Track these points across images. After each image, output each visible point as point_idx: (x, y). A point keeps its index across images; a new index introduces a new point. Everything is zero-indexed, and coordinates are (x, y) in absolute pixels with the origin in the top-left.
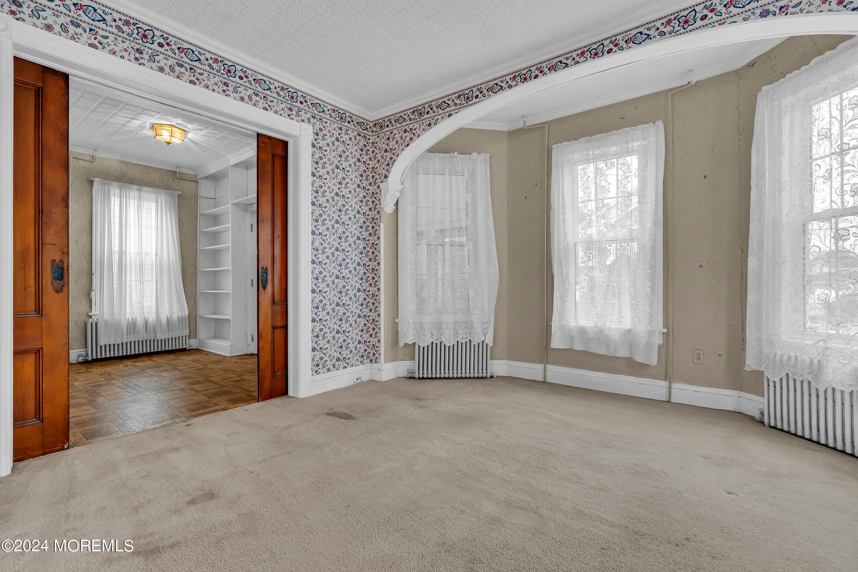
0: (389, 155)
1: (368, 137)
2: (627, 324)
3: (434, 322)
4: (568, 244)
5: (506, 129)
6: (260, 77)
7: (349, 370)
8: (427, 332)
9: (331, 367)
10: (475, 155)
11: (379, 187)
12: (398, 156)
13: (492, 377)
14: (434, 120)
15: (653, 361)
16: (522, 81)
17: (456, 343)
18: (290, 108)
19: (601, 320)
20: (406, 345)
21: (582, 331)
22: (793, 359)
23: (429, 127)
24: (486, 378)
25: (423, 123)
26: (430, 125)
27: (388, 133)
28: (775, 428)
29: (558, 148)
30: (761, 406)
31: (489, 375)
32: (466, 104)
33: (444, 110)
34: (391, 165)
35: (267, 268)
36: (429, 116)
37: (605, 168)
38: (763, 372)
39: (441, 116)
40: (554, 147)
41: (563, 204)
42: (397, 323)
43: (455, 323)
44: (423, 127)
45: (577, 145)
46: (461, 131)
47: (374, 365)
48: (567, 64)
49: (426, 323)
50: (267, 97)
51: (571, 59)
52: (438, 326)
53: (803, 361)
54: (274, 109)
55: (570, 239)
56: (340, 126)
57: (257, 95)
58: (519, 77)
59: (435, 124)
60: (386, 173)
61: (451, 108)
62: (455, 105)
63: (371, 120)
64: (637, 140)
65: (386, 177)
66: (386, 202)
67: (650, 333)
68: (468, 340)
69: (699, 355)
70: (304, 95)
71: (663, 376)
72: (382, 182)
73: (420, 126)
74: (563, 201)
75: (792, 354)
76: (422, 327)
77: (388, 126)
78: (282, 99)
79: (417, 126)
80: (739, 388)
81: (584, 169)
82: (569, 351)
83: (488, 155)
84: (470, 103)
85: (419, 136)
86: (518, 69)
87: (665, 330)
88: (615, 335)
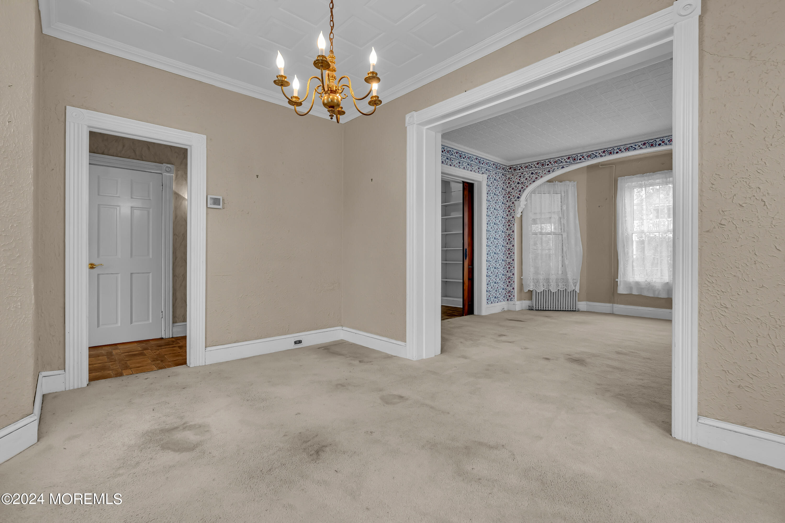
0: (520, 186)
3: (545, 279)
4: (628, 234)
8: (541, 284)
11: (513, 203)
12: (527, 186)
14: (552, 169)
16: (609, 154)
17: (557, 291)
19: (650, 277)
20: (529, 290)
21: (637, 283)
23: (548, 173)
25: (545, 170)
26: (549, 171)
29: (622, 179)
32: (573, 162)
33: (559, 164)
34: (522, 192)
36: (548, 166)
39: (557, 167)
41: (625, 211)
43: (557, 279)
44: (545, 172)
45: (635, 178)
47: (510, 302)
48: (635, 148)
49: (541, 279)
51: (637, 146)
52: (547, 280)
55: (630, 232)
58: (607, 152)
59: (553, 171)
60: (519, 196)
62: (566, 162)
63: (508, 165)
65: (518, 198)
66: (518, 212)
68: (564, 289)
72: (516, 200)
73: (542, 171)
74: (625, 210)
77: (519, 169)
79: (541, 171)
81: (638, 192)
83: (576, 182)
84: (576, 162)
85: (542, 177)
86: (607, 148)
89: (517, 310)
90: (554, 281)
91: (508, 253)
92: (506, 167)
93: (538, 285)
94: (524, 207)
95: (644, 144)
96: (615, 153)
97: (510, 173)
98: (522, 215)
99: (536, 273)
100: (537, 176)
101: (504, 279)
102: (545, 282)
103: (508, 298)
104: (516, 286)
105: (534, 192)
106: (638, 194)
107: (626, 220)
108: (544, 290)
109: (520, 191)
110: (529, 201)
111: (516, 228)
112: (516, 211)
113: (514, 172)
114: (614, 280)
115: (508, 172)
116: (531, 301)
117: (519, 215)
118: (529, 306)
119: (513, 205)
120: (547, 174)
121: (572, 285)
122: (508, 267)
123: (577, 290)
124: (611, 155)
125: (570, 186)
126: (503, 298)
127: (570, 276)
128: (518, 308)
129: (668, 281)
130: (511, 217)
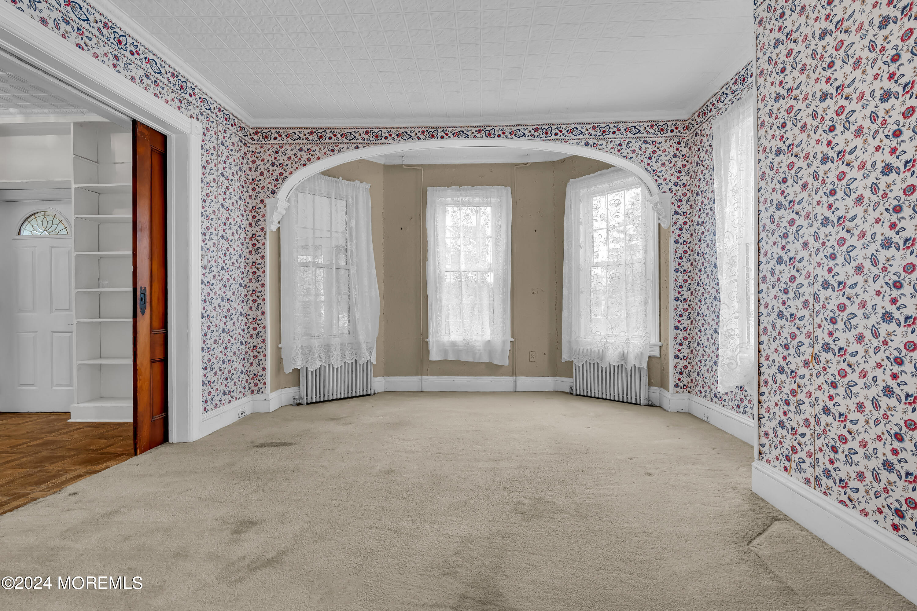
1: (248, 145)
2: (488, 337)
5: (382, 163)
6: (151, 56)
7: (234, 403)
8: (316, 356)
9: (218, 403)
10: (357, 182)
11: (262, 201)
12: (291, 173)
13: (375, 394)
14: (338, 147)
15: (506, 363)
17: (342, 364)
18: (180, 100)
21: (453, 344)
22: (589, 351)
23: (332, 153)
24: (369, 395)
26: (333, 150)
27: (277, 146)
28: (580, 395)
30: (571, 384)
31: (372, 392)
32: (374, 141)
34: (280, 182)
35: (145, 288)
36: (331, 141)
37: (471, 214)
38: (572, 361)
39: (346, 145)
40: (429, 189)
42: (281, 348)
44: (324, 151)
46: (362, 162)
47: (256, 396)
48: (468, 135)
49: (315, 346)
50: (158, 81)
53: (594, 351)
54: (165, 98)
55: (443, 269)
56: (225, 128)
57: (148, 78)
59: (340, 151)
61: (358, 141)
64: (494, 196)
65: (273, 192)
66: (273, 220)
67: (504, 342)
68: (354, 361)
69: (533, 355)
70: (193, 87)
71: (511, 373)
72: (268, 197)
75: (589, 348)
76: (310, 351)
78: (172, 87)
79: (317, 148)
80: (555, 374)
82: (445, 362)
83: (370, 185)
85: (319, 158)
87: (512, 340)
88: (479, 346)
89: (272, 409)
90: (339, 348)
91: (251, 298)
92: (249, 129)
93: (311, 358)
94: (284, 212)
95: (479, 131)
96: (439, 137)
97: (256, 142)
98: (279, 228)
99: (308, 336)
100: (310, 156)
101: (244, 351)
102: (323, 351)
103: (252, 389)
104: (269, 363)
105: (300, 188)
106: (454, 214)
107: (438, 252)
108: (321, 366)
109: (277, 180)
110: (293, 203)
111: (268, 251)
112: (267, 216)
113: (264, 142)
114: (424, 339)
115: (252, 139)
116: (297, 388)
117: (274, 228)
118: (294, 399)
119: (262, 206)
120: (329, 155)
121: (367, 352)
122: (252, 326)
123: (374, 361)
124: (433, 139)
125: (361, 189)
126: (243, 391)
127: (362, 337)
128: (273, 406)
129: (489, 339)
130: (258, 229)
